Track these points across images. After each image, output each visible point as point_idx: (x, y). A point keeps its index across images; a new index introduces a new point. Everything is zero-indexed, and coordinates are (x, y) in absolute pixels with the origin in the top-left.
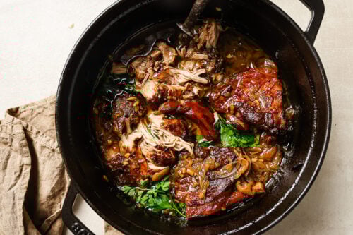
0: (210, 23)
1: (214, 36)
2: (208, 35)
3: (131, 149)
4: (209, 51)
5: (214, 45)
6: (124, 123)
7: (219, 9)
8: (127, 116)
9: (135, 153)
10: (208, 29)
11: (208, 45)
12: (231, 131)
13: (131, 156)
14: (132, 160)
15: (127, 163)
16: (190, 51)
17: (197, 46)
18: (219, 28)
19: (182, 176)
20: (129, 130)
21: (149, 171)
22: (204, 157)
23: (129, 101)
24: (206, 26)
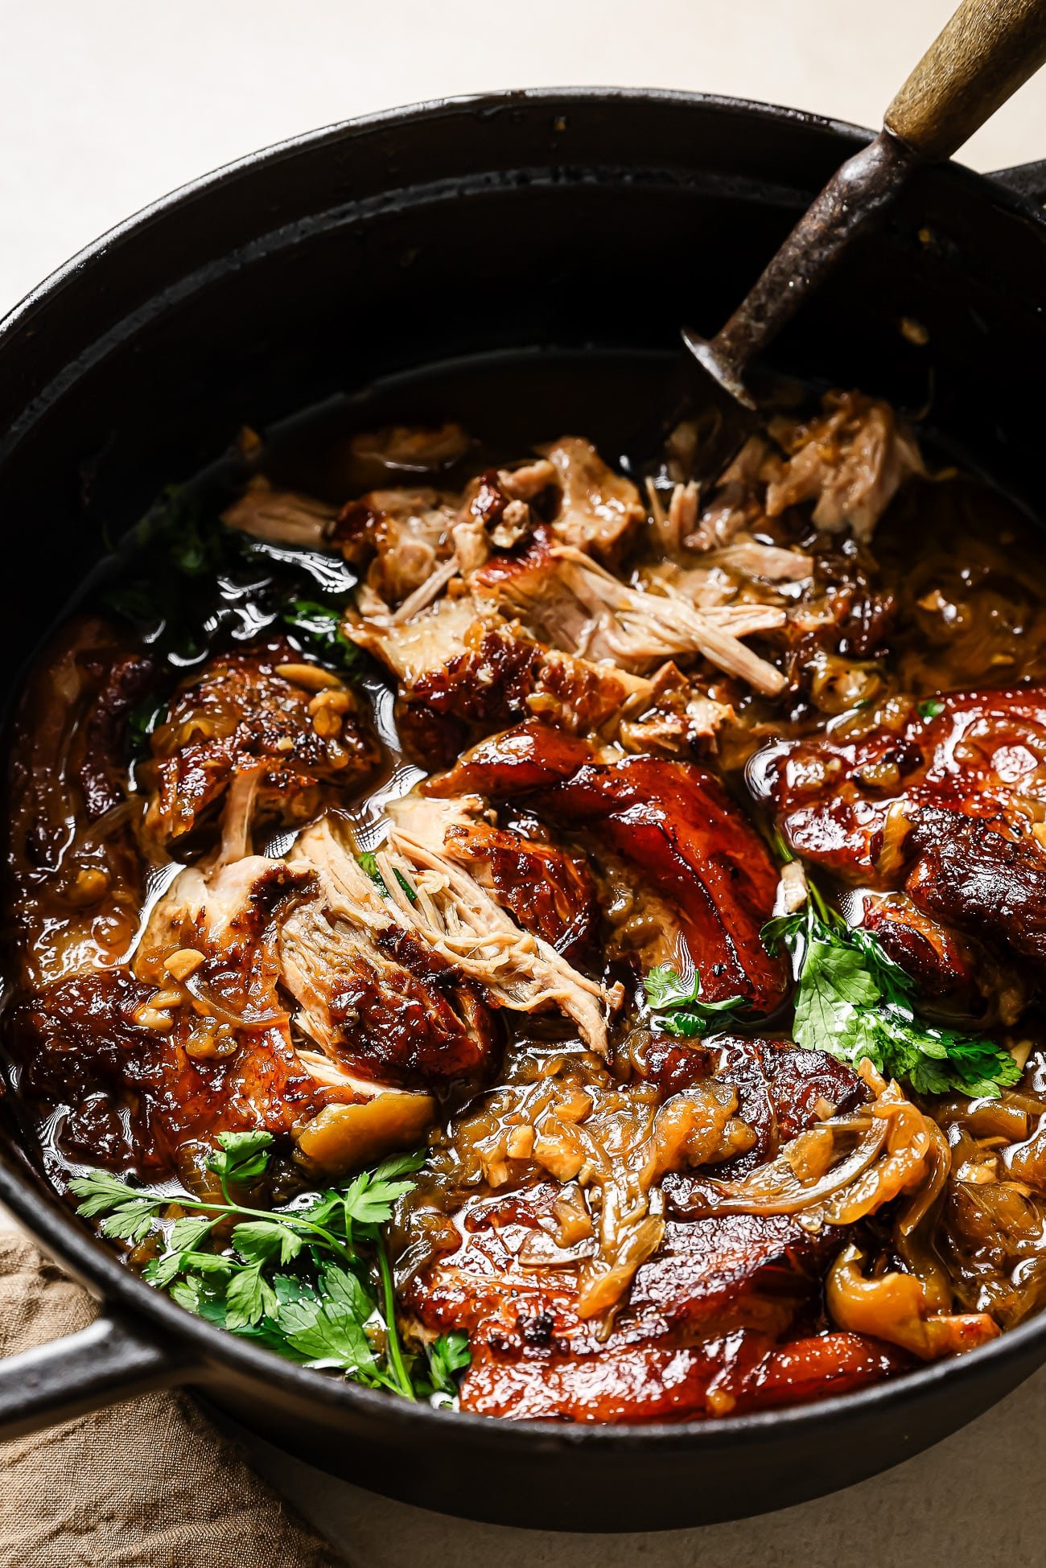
0: (860, 413)
1: (868, 477)
2: (837, 462)
3: (218, 929)
4: (828, 547)
5: (863, 523)
6: (221, 774)
7: (914, 333)
8: (253, 748)
9: (234, 962)
10: (844, 436)
11: (826, 512)
12: (865, 978)
13: (204, 972)
14: (202, 1002)
15: (164, 1016)
16: (719, 522)
17: (762, 500)
18: (906, 451)
19: (501, 1176)
20: (236, 839)
21: (290, 1088)
22: (667, 1087)
23: (289, 680)
24: (834, 422)
